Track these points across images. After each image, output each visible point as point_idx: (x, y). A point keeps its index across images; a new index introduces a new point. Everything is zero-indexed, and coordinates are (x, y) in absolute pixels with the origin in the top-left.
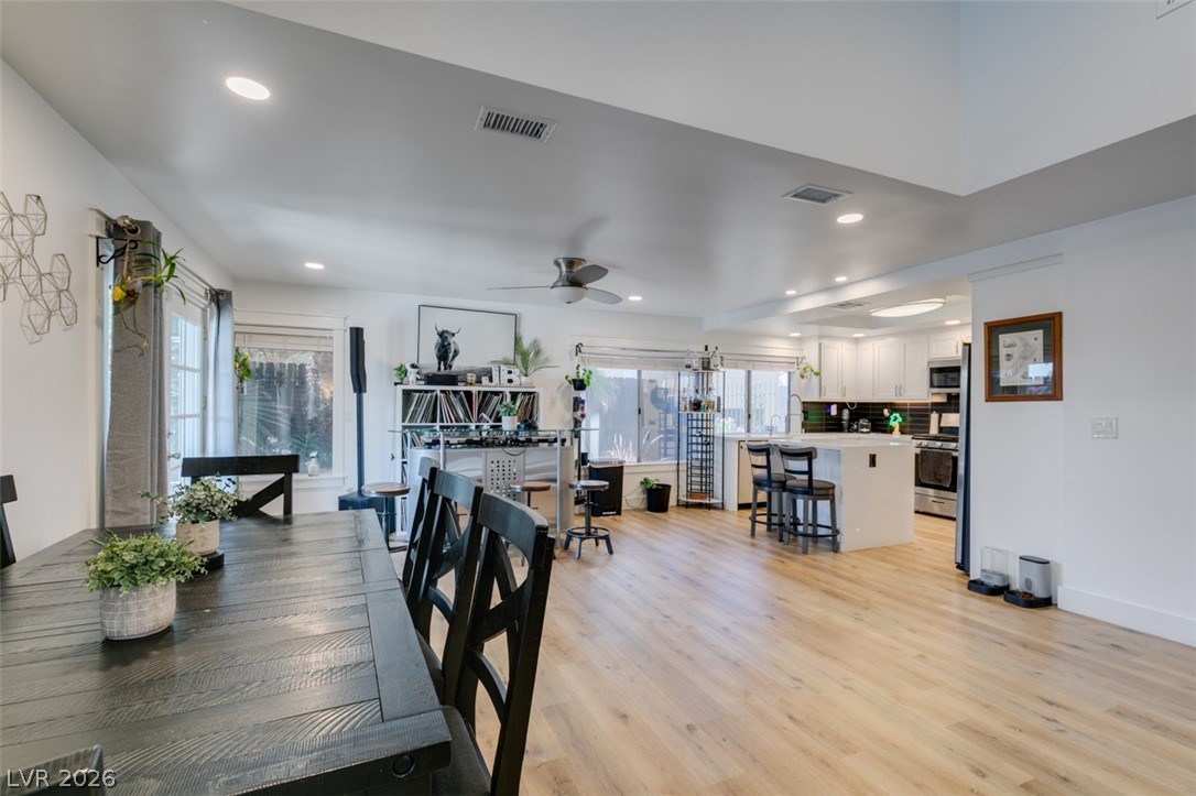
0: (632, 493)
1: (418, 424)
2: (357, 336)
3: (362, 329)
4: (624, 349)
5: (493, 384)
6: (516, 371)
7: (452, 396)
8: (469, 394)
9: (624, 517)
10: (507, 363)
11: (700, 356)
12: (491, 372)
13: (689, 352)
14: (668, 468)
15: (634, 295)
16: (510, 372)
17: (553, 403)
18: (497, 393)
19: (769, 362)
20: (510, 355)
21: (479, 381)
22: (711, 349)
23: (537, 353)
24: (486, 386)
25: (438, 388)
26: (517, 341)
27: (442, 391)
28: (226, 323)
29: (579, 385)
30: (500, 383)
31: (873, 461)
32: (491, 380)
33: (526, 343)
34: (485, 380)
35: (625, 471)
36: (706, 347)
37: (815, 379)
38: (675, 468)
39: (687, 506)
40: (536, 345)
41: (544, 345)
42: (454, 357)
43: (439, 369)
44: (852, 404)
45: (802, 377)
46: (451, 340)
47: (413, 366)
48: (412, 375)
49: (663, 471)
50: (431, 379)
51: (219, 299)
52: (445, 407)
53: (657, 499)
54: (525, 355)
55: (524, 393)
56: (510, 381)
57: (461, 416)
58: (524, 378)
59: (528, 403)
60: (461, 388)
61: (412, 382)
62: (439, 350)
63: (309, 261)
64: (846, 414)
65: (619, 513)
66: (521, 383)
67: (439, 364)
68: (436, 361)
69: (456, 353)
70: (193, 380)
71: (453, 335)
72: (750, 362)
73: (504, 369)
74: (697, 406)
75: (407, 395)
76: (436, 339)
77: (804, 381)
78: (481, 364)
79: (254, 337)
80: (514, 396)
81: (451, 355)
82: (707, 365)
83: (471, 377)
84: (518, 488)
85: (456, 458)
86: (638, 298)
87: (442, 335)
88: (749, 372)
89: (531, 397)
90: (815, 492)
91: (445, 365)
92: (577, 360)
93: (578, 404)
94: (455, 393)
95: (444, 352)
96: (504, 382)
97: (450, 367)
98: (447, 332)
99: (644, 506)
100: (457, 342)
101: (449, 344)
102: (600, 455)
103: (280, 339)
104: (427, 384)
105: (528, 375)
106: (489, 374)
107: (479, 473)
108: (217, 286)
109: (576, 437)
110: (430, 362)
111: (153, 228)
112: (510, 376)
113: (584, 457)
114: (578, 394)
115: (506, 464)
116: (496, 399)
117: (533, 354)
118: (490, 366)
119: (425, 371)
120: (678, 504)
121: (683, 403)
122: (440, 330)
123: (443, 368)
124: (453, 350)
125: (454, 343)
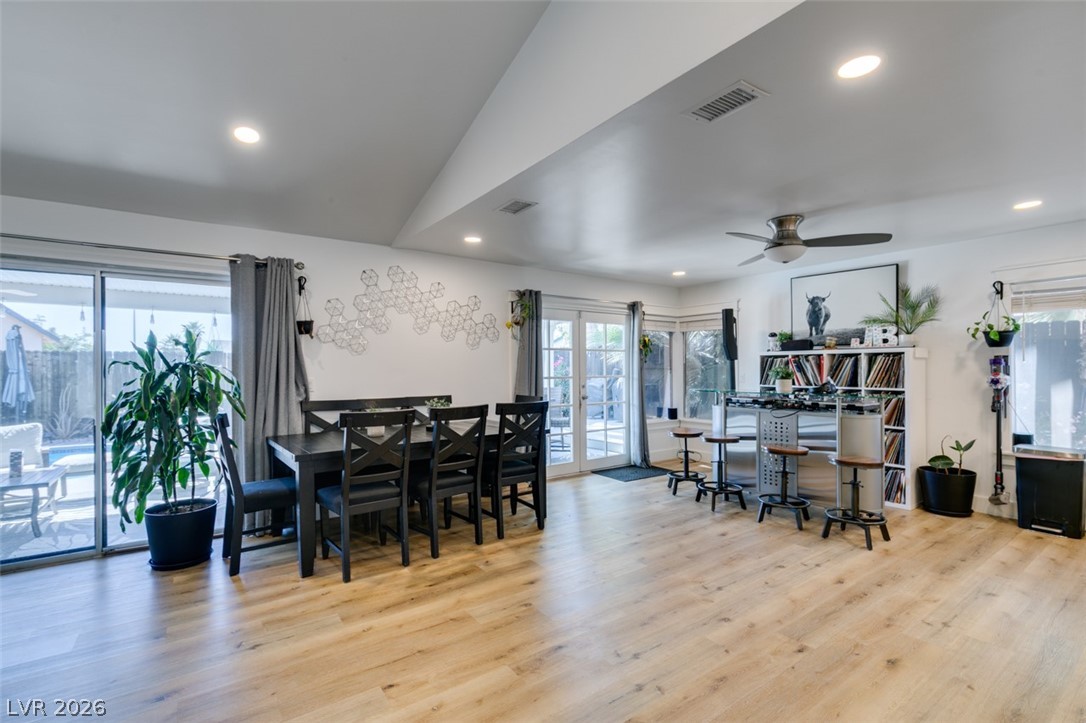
2: (728, 315)
3: (731, 310)
5: (863, 346)
6: (893, 329)
7: (803, 360)
8: (819, 357)
10: (881, 321)
12: (864, 333)
16: (885, 331)
17: (961, 364)
18: (851, 355)
21: (845, 343)
23: (934, 304)
24: (855, 346)
25: (790, 353)
27: (794, 357)
29: (1004, 338)
32: (862, 343)
33: (915, 292)
34: (855, 342)
40: (931, 294)
42: (825, 322)
43: (811, 334)
46: (823, 305)
47: (773, 335)
50: (788, 342)
54: (914, 307)
55: (888, 354)
56: (885, 341)
57: (811, 380)
58: (902, 337)
59: (891, 365)
60: (816, 351)
61: (776, 349)
62: (810, 317)
63: (674, 271)
66: (896, 340)
67: (811, 329)
68: (808, 328)
69: (827, 317)
71: (824, 300)
73: (878, 328)
75: (764, 360)
76: (807, 306)
78: (852, 324)
80: (872, 358)
81: (822, 320)
83: (833, 341)
86: (1038, 203)
87: (814, 302)
89: (898, 357)
91: (817, 330)
92: (1002, 304)
93: (999, 364)
94: (807, 356)
95: (816, 316)
96: (876, 342)
97: (822, 331)
98: (818, 298)
100: (827, 305)
101: (820, 309)
104: (783, 350)
105: (908, 333)
106: (860, 335)
107: (753, 431)
108: (630, 300)
109: (993, 410)
110: (801, 329)
111: (531, 291)
112: (886, 336)
113: (1019, 439)
114: (1000, 351)
115: (779, 426)
116: (848, 363)
117: (924, 307)
118: (860, 327)
119: (797, 338)
122: (811, 297)
123: (814, 333)
124: (824, 315)
125: (825, 307)
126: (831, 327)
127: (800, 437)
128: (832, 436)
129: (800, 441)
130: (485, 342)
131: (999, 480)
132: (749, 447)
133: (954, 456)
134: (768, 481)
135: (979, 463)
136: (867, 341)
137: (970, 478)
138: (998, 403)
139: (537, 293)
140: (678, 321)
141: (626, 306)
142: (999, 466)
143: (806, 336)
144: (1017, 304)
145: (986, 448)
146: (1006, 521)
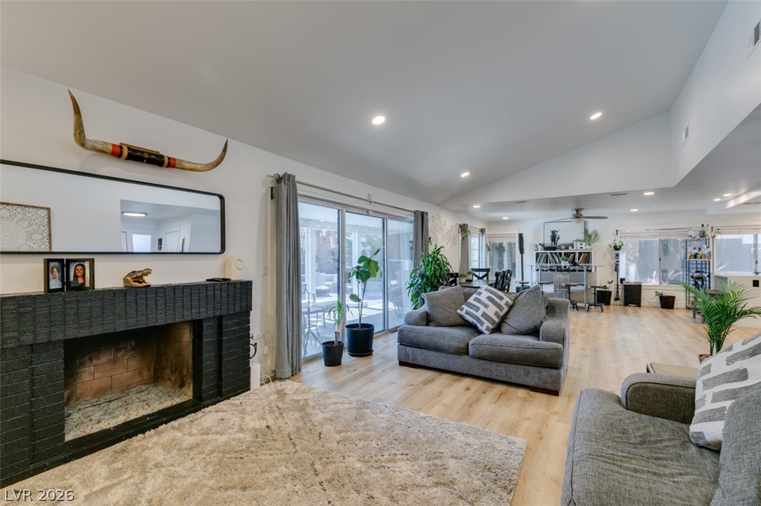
1: (541, 263)
2: (521, 236)
3: (522, 234)
6: (584, 244)
7: (554, 255)
8: (560, 254)
9: (643, 308)
10: (580, 241)
11: (698, 229)
13: (690, 229)
15: (633, 209)
16: (581, 245)
17: (605, 256)
18: (572, 253)
20: (582, 237)
21: (567, 248)
22: (705, 225)
23: (596, 236)
24: (570, 250)
25: (549, 252)
26: (586, 231)
28: (484, 237)
29: (616, 248)
30: (577, 248)
32: (573, 248)
33: (590, 232)
34: (570, 248)
35: (642, 287)
40: (595, 233)
41: (599, 232)
43: (552, 244)
46: (557, 234)
47: (540, 244)
48: (540, 247)
50: (546, 249)
51: (482, 231)
52: (551, 258)
53: (667, 303)
54: (590, 236)
55: (586, 253)
56: (581, 248)
57: (558, 261)
58: (588, 247)
59: (587, 257)
60: (558, 251)
61: (540, 250)
62: (552, 238)
66: (586, 248)
68: (551, 242)
69: (559, 238)
70: (477, 252)
71: (557, 232)
72: (757, 230)
73: (579, 243)
74: (695, 256)
75: (537, 254)
76: (551, 234)
78: (568, 241)
79: (494, 238)
80: (580, 254)
81: (557, 239)
83: (563, 247)
84: (564, 285)
85: (544, 274)
86: (637, 210)
87: (553, 232)
88: (756, 236)
89: (589, 254)
91: (554, 243)
92: (617, 237)
93: (617, 255)
94: (556, 253)
95: (554, 238)
96: (579, 248)
98: (555, 231)
99: (659, 306)
100: (558, 234)
102: (634, 279)
105: (589, 245)
106: (572, 245)
108: (481, 227)
109: (616, 271)
110: (548, 242)
111: (466, 225)
113: (622, 280)
114: (617, 252)
115: (563, 277)
116: (572, 255)
117: (593, 236)
118: (573, 242)
119: (546, 246)
120: (685, 307)
121: (688, 255)
122: (552, 230)
124: (557, 237)
126: (559, 242)
131: (618, 292)
133: (608, 285)
135: (612, 288)
136: (575, 248)
137: (610, 293)
138: (617, 269)
139: (468, 226)
141: (478, 230)
142: (618, 288)
143: (550, 245)
144: (621, 237)
145: (615, 283)
146: (620, 305)
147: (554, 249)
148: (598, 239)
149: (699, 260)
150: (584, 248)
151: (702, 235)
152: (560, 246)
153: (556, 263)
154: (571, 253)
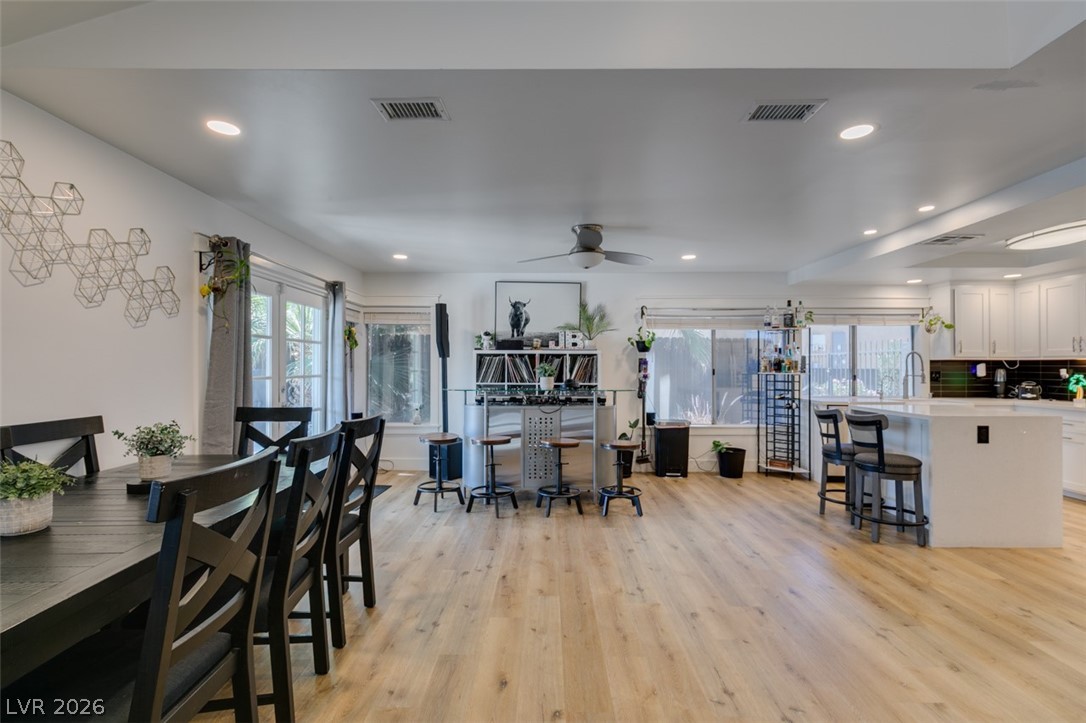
0: (700, 455)
1: (489, 383)
2: (441, 309)
3: (445, 305)
4: (694, 309)
5: (558, 348)
6: (580, 335)
7: (518, 360)
8: (532, 357)
9: (691, 480)
10: (571, 328)
11: (782, 312)
12: (557, 337)
13: (768, 309)
14: (746, 432)
15: (688, 254)
16: (574, 336)
17: (618, 363)
18: (558, 356)
19: (882, 315)
20: (575, 320)
21: (545, 345)
22: (795, 304)
23: (602, 318)
24: (552, 349)
25: (506, 352)
26: (583, 306)
27: (509, 355)
28: (339, 305)
29: (643, 347)
30: (565, 348)
31: (983, 435)
32: (557, 344)
33: (591, 309)
34: (552, 344)
35: (691, 433)
36: (789, 302)
37: (947, 333)
38: (755, 432)
39: (768, 473)
40: (601, 310)
41: (609, 310)
42: (525, 325)
43: (513, 336)
44: (1012, 363)
45: (929, 331)
46: (523, 310)
47: (487, 334)
48: (486, 341)
49: (741, 434)
50: (501, 345)
51: (335, 288)
52: (512, 369)
53: (730, 463)
54: (591, 320)
55: (584, 356)
56: (575, 344)
57: (526, 377)
58: (587, 342)
59: (587, 364)
60: (526, 351)
61: (487, 348)
62: (513, 319)
63: (396, 254)
64: (1001, 376)
65: (685, 474)
66: (584, 345)
67: (513, 331)
68: (510, 329)
69: (527, 321)
71: (525, 305)
72: (854, 317)
73: (569, 334)
74: (778, 366)
75: (481, 358)
76: (510, 309)
77: (932, 336)
78: (548, 329)
79: (377, 316)
80: (574, 358)
81: (523, 323)
82: (790, 322)
83: (537, 342)
84: (546, 444)
85: (497, 413)
86: (693, 257)
87: (515, 306)
88: (854, 328)
89: (592, 358)
90: (887, 469)
91: (518, 331)
92: (643, 322)
93: (643, 363)
94: (522, 356)
95: (517, 321)
96: (569, 346)
97: (523, 333)
98: (519, 303)
99: (716, 469)
100: (527, 311)
101: (521, 314)
102: (670, 415)
103: (395, 316)
104: (498, 349)
105: (591, 338)
106: (555, 338)
107: (518, 428)
108: (331, 279)
109: (640, 397)
110: (505, 330)
111: (238, 241)
112: (575, 340)
113: (650, 418)
114: (642, 355)
115: (543, 421)
116: (557, 361)
117: (597, 319)
118: (557, 331)
119: (500, 338)
120: (755, 470)
121: (763, 363)
122: (513, 301)
123: (515, 334)
124: (524, 318)
125: (525, 312)
126: (529, 331)
127: (563, 429)
128: (589, 426)
129: (563, 434)
130: (157, 315)
131: (644, 446)
132: (516, 443)
133: (627, 433)
134: (533, 476)
135: (635, 438)
136: (562, 344)
137: (632, 449)
138: (641, 395)
139: (246, 247)
140: (362, 310)
141: (323, 284)
142: (644, 437)
143: (508, 336)
144: (649, 323)
145: (640, 425)
146: (647, 474)
147: (519, 345)
148: (609, 324)
149: (780, 376)
150: (580, 344)
151: (788, 321)
152: (530, 339)
153: (522, 380)
154: (553, 355)
